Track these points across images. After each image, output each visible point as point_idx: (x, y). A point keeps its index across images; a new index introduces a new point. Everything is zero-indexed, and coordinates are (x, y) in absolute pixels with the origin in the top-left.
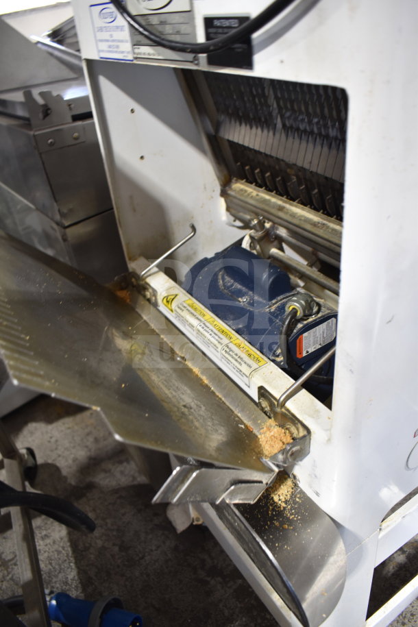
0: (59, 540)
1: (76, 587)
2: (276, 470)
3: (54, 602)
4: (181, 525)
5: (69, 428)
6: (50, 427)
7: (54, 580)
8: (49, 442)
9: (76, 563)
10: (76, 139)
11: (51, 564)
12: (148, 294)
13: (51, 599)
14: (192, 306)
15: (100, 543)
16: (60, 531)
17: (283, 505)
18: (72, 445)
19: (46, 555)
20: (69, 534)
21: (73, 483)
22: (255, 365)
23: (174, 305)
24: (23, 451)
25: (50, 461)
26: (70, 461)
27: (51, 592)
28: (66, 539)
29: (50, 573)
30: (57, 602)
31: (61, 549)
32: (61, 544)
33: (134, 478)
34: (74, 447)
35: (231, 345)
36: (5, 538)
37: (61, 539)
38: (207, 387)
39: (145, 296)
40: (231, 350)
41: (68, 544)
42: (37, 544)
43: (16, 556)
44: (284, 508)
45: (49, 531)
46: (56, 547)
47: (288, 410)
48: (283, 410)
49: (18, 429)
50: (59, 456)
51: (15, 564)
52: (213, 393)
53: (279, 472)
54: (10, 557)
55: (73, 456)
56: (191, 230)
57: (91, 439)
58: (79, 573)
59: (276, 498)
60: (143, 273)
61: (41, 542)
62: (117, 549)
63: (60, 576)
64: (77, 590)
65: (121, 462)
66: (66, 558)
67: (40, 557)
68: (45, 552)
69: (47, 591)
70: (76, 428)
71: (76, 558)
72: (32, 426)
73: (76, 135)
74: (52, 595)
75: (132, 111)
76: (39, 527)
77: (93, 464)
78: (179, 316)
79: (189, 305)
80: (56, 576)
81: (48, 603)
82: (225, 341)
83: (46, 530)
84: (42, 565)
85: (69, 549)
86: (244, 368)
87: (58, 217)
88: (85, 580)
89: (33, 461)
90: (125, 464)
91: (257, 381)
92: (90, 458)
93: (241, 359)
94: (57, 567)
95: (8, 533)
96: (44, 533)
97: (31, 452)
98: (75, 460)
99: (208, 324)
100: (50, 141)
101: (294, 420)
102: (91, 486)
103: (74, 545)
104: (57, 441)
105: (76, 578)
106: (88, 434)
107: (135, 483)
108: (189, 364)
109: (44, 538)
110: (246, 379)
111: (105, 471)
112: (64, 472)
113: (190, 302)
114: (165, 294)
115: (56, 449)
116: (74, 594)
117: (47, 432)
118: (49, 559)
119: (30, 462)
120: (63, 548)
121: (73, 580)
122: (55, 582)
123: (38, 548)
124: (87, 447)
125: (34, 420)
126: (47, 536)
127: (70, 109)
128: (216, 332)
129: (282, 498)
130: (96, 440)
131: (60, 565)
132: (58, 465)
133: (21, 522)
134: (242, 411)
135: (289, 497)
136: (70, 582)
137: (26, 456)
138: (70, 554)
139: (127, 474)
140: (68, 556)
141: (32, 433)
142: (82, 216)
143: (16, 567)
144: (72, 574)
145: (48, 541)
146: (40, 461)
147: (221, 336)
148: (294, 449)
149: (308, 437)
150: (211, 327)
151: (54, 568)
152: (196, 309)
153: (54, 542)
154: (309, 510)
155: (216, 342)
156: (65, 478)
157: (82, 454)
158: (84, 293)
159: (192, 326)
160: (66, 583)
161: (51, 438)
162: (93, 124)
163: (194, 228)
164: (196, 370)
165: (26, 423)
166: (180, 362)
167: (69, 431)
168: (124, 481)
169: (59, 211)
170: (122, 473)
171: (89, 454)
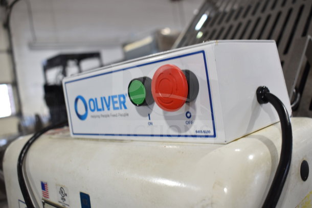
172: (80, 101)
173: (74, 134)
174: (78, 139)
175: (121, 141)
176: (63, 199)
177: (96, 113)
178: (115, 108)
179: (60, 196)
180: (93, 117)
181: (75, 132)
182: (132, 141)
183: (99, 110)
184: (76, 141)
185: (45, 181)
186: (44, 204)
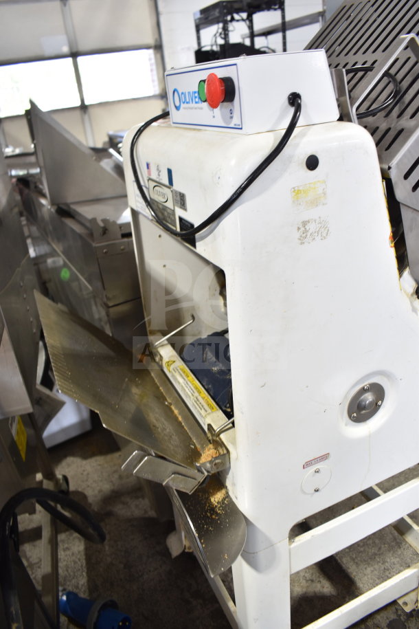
0: (77, 552)
1: (85, 591)
2: (206, 474)
3: (64, 598)
4: (175, 551)
5: (100, 465)
6: (84, 462)
7: (68, 583)
8: (82, 474)
9: (87, 573)
10: (123, 250)
11: (67, 571)
12: (157, 359)
13: (62, 595)
14: (182, 370)
15: (109, 559)
16: (79, 546)
17: (216, 504)
18: (100, 479)
19: (65, 563)
20: (86, 549)
21: (96, 510)
22: (209, 411)
23: (171, 368)
24: (59, 476)
25: (80, 490)
26: (96, 492)
27: (64, 590)
28: (83, 553)
29: (65, 578)
30: (67, 598)
31: (77, 560)
32: (78, 557)
33: (146, 512)
34: (101, 481)
35: (199, 398)
36: (34, 546)
37: (79, 552)
38: (180, 423)
39: (155, 360)
40: (198, 400)
41: (84, 557)
42: (59, 554)
43: (41, 561)
44: (216, 506)
45: (70, 545)
46: (74, 558)
47: (220, 439)
48: (218, 438)
49: (58, 460)
50: (88, 486)
51: (39, 567)
52: (183, 427)
53: (208, 476)
54: (36, 561)
55: (98, 488)
56: (191, 318)
57: (116, 476)
58: (88, 581)
59: (212, 500)
60: (157, 344)
61: (63, 553)
62: (122, 566)
63: (73, 581)
64: (84, 594)
65: (137, 498)
66: (80, 568)
67: (60, 564)
68: (64, 561)
69: (60, 588)
70: (106, 465)
71: (88, 569)
72: (70, 460)
73: (122, 247)
74: (64, 592)
75: (160, 236)
76: (63, 541)
77: (113, 497)
78: (173, 376)
79: (181, 369)
80: (70, 581)
81: (60, 598)
82: (196, 394)
83: (68, 543)
84: (60, 571)
85: (84, 561)
86: (203, 412)
87: (105, 300)
88: (93, 586)
89: (66, 487)
90: (141, 499)
91: (208, 421)
92: (113, 491)
93: (203, 406)
94: (72, 574)
95: (38, 543)
96: (66, 546)
97: (65, 478)
98: (100, 491)
99: (189, 383)
100: (105, 251)
101: (222, 444)
102: (110, 514)
103: (88, 557)
104: (88, 474)
105: (86, 584)
106: (115, 472)
107: (147, 516)
108: (173, 407)
109: (65, 550)
110: (203, 419)
111: (124, 503)
112: (90, 500)
113: (182, 367)
114: (167, 360)
115: (87, 480)
116: (82, 595)
117: (81, 466)
118: (67, 567)
119: (64, 487)
120: (79, 560)
121: (83, 585)
122: (69, 586)
123: (59, 557)
124: (112, 482)
125: (73, 455)
126: (68, 549)
127: (121, 230)
128: (192, 388)
129: (217, 500)
130: (121, 477)
131: (74, 573)
132: (86, 493)
133: (49, 529)
134: (197, 439)
135: (221, 500)
136: (80, 586)
137: (61, 481)
138: (84, 565)
139: (141, 507)
140: (82, 566)
141: (69, 465)
142: (121, 300)
143: (39, 570)
144: (83, 581)
145: (68, 553)
146: (72, 488)
147: (195, 391)
148: (217, 461)
149: (227, 455)
150: (190, 385)
151: (69, 574)
152: (184, 372)
153: (73, 554)
154: (230, 508)
155: (191, 395)
156: (90, 504)
157: (107, 487)
158: (111, 353)
159: (179, 383)
160: (77, 587)
161: (84, 471)
162: (132, 241)
163: (193, 317)
164: (176, 412)
165: (65, 457)
166: (167, 406)
167: (99, 467)
168: (137, 513)
169: (106, 296)
170: (137, 506)
171: (112, 488)
172: (176, 93)
173: (174, 123)
174: (176, 127)
175: (200, 130)
176: (159, 175)
177: (185, 105)
178: (196, 103)
179: (157, 173)
180: (184, 108)
181: (174, 121)
182: (206, 130)
183: (187, 103)
184: (175, 130)
185: (149, 161)
186: (148, 180)
